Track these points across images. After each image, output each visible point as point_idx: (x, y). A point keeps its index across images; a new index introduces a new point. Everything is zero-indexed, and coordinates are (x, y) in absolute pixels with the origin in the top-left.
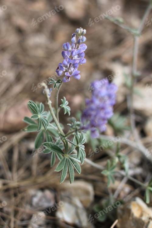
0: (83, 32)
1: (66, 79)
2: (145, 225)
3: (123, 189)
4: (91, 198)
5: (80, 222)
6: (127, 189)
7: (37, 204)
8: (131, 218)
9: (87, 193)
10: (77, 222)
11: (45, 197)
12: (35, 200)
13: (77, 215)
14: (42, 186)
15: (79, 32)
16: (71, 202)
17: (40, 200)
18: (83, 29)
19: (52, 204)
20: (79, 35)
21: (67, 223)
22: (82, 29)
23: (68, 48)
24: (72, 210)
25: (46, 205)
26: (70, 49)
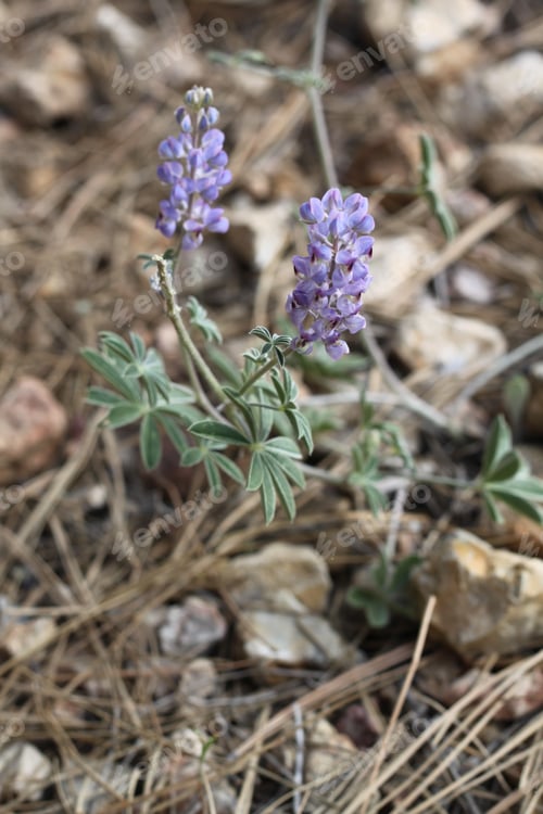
0: (207, 95)
1: (192, 240)
2: (512, 588)
3: (402, 529)
4: (324, 580)
5: (319, 648)
6: (415, 524)
7: (178, 643)
8: (464, 586)
9: (307, 569)
10: (311, 652)
11: (191, 617)
12: (168, 634)
13: (303, 632)
14: (171, 592)
15: (196, 99)
16: (272, 608)
17: (183, 630)
18: (205, 88)
19: (220, 630)
20: (196, 108)
21: (281, 665)
22: (201, 90)
23: (175, 151)
24: (285, 626)
25: (205, 638)
26: (182, 153)
